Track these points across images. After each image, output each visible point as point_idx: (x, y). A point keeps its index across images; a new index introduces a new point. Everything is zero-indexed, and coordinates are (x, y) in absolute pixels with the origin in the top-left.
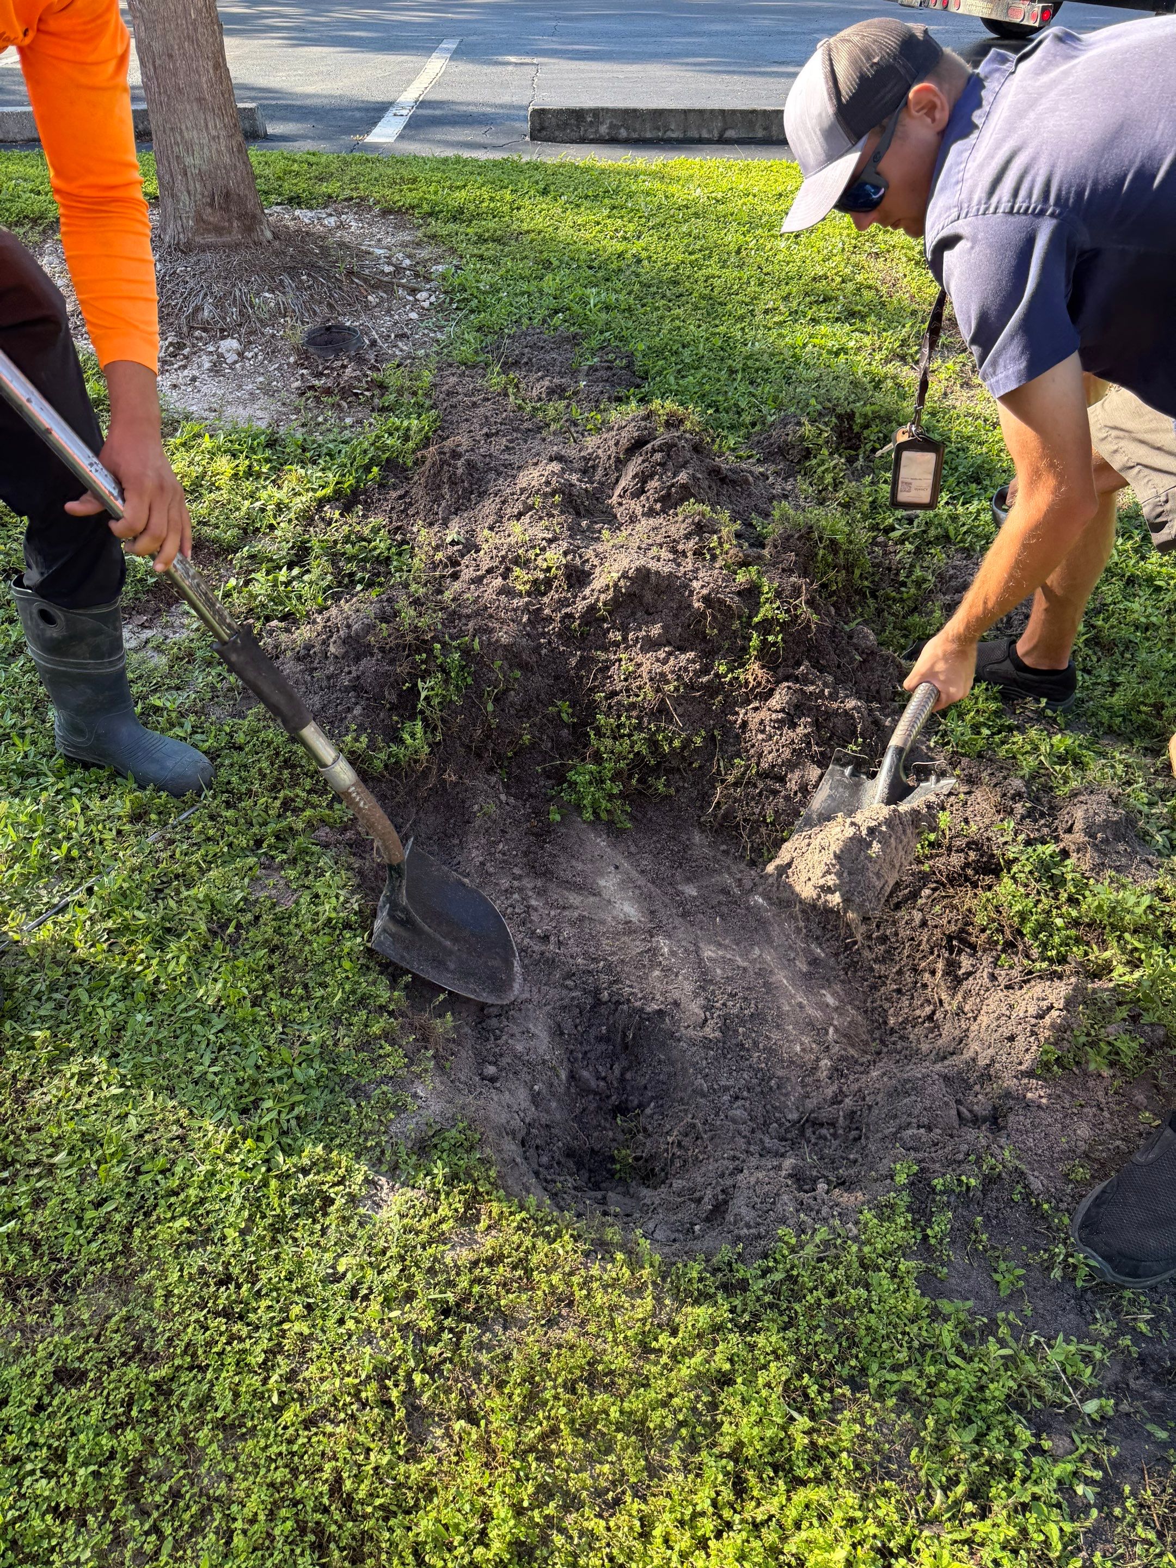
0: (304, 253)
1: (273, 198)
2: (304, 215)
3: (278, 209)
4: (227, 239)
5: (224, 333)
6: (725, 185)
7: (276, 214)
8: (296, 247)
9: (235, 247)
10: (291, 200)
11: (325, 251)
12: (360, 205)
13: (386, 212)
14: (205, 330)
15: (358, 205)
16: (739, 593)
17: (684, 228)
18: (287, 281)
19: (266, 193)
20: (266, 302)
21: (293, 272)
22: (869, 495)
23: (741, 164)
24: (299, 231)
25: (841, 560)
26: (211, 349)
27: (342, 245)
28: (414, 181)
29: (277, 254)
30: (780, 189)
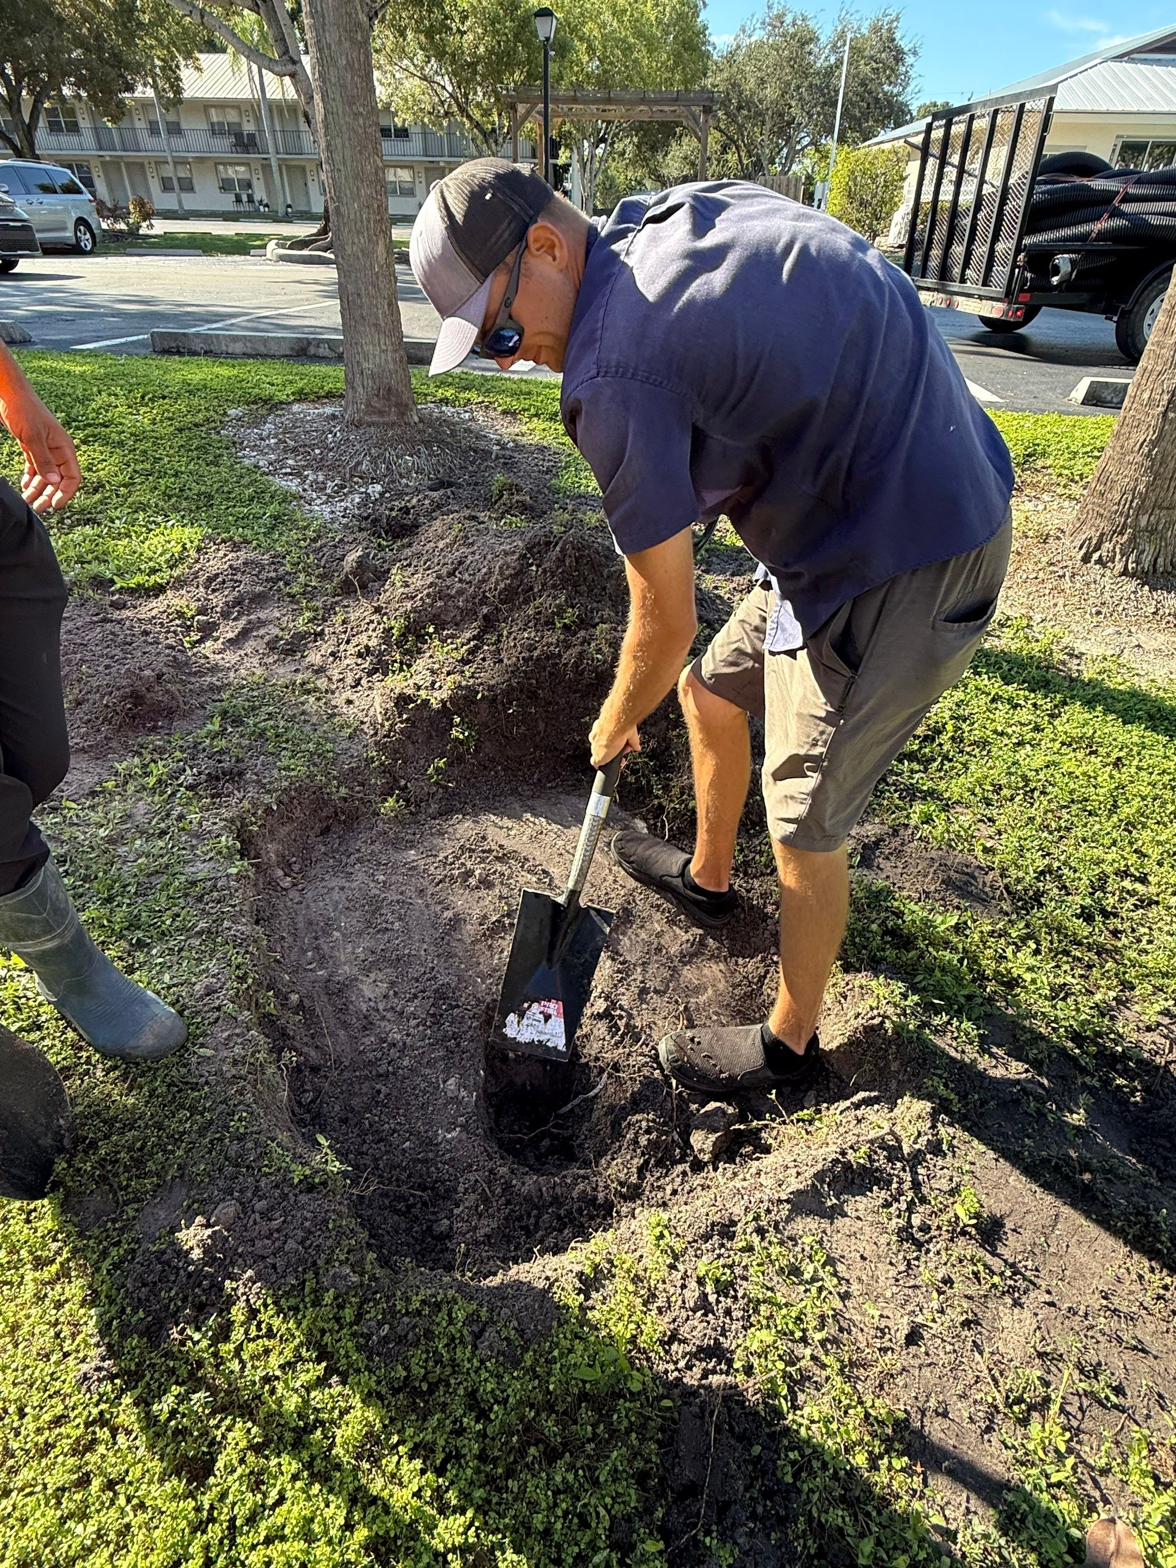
0: (439, 433)
2: (448, 410)
3: (432, 405)
4: (386, 419)
5: (374, 480)
8: (434, 429)
9: (391, 425)
12: (488, 407)
13: (505, 413)
14: (361, 478)
18: (423, 450)
21: (428, 444)
26: (363, 490)
27: (469, 432)
29: (420, 432)
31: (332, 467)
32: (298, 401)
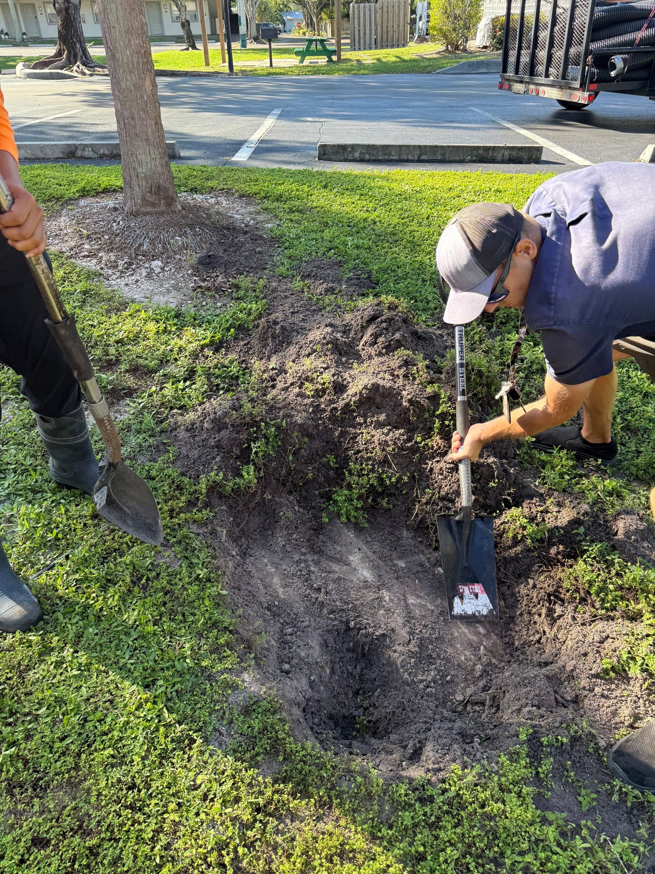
0: (198, 217)
1: (182, 189)
2: (198, 197)
3: (185, 194)
4: (157, 209)
5: (154, 258)
6: (421, 183)
7: (184, 196)
8: (193, 214)
9: (162, 213)
10: (192, 190)
11: (209, 216)
12: (228, 192)
13: (241, 196)
14: (144, 256)
15: (227, 192)
16: (428, 398)
17: (399, 206)
18: (189, 231)
19: (179, 186)
20: (177, 242)
21: (192, 227)
22: (499, 346)
23: (430, 173)
24: (195, 206)
25: (484, 381)
26: (147, 265)
27: (218, 213)
28: (257, 180)
29: (184, 217)
30: (450, 186)
31: (121, 249)
32: (83, 196)
